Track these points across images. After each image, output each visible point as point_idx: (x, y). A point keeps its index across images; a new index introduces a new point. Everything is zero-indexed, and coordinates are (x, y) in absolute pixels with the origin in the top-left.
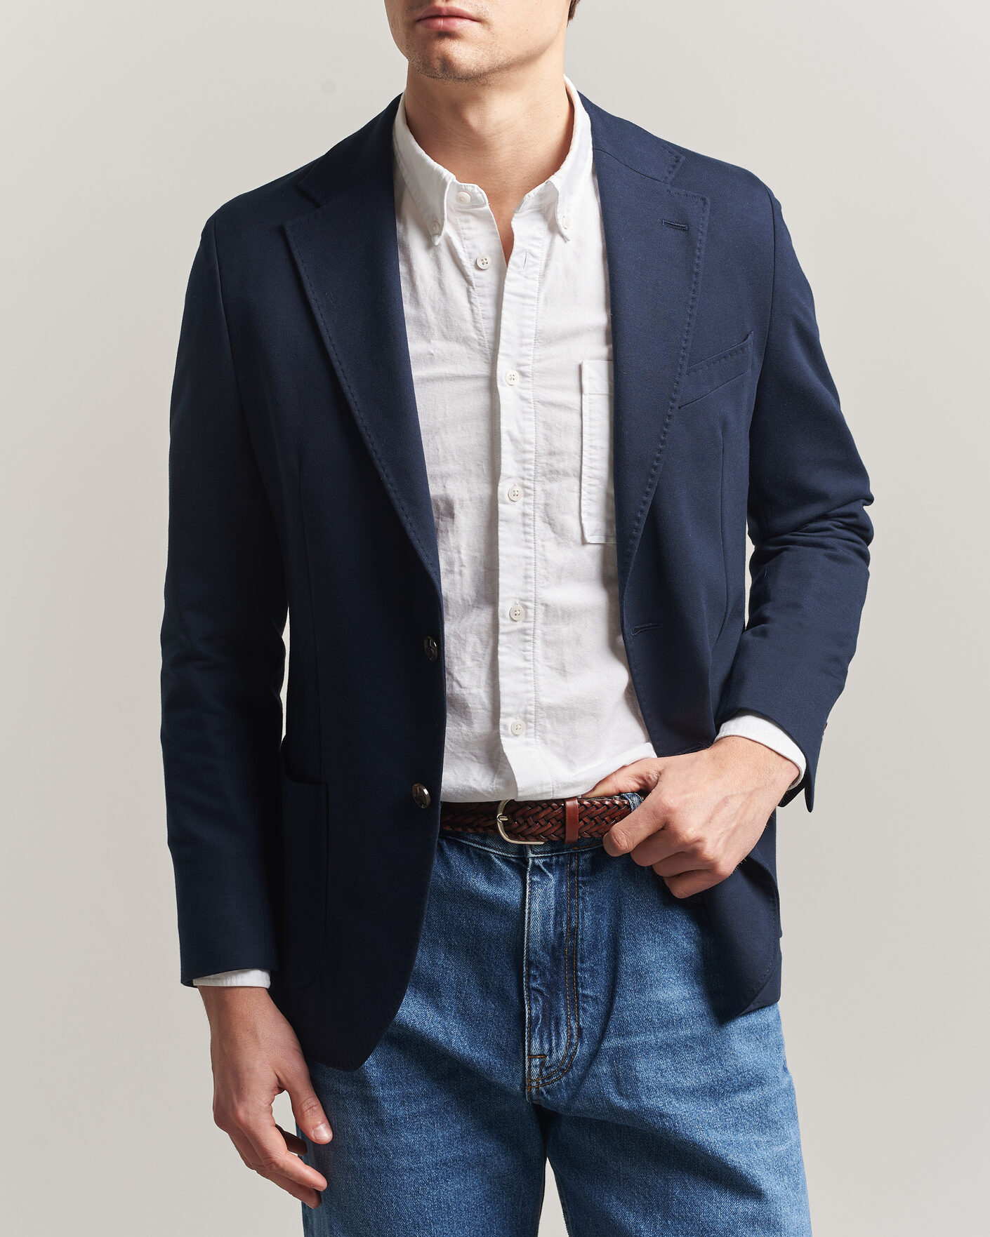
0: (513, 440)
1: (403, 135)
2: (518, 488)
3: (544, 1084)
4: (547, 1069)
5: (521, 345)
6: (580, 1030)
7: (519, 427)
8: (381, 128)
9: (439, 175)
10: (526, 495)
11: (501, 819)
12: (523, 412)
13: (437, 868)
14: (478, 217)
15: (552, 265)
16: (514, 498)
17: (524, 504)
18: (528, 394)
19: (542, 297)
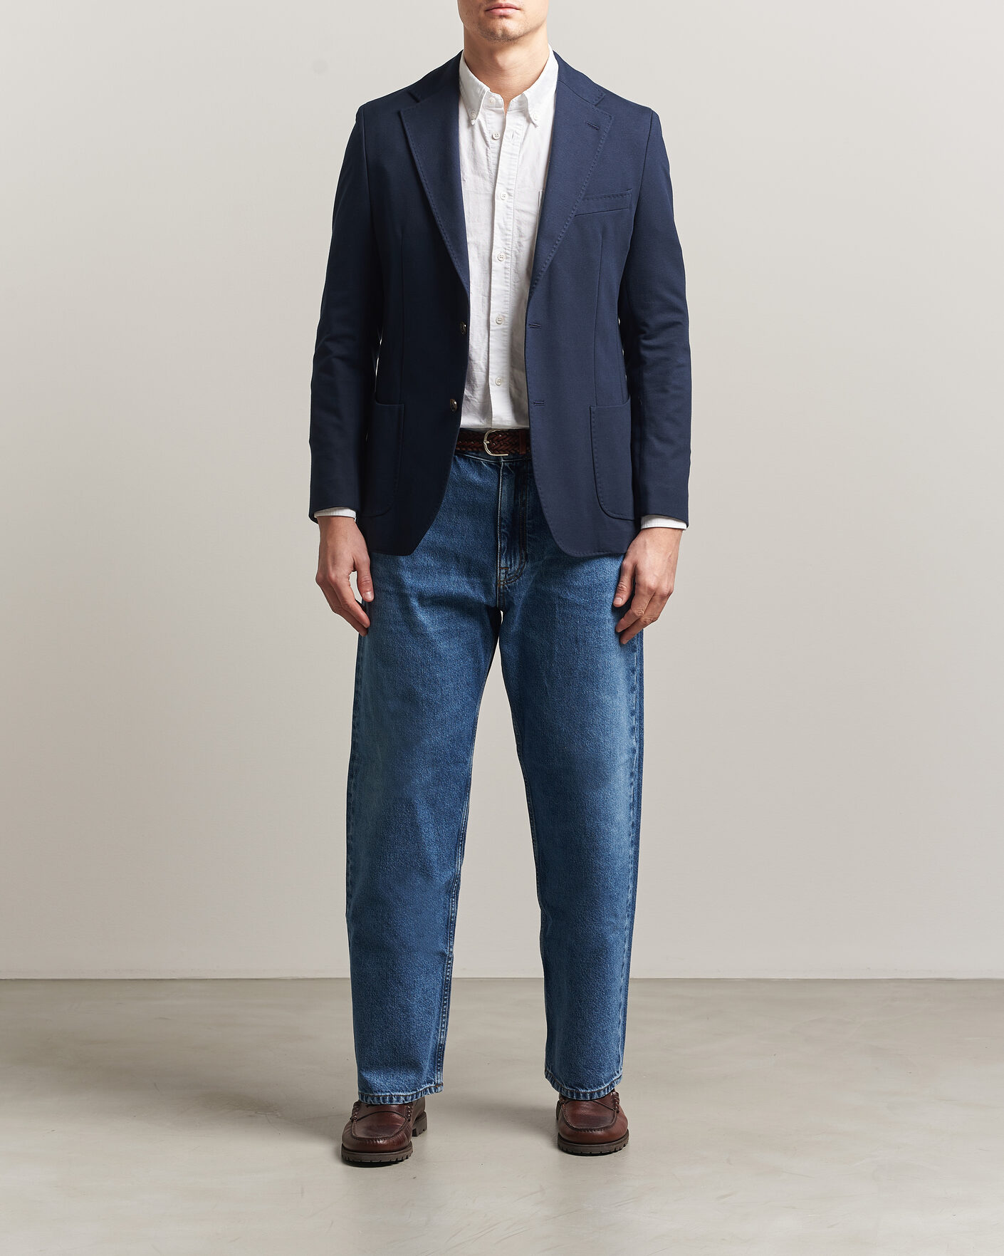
0: (500, 228)
1: (463, 68)
2: (503, 254)
3: (507, 583)
4: (509, 575)
5: (509, 179)
6: (526, 555)
7: (504, 222)
8: (453, 65)
9: (482, 88)
10: (507, 258)
11: (486, 443)
12: (507, 214)
13: (453, 469)
14: (497, 112)
15: (527, 139)
16: (501, 259)
17: (506, 262)
18: (511, 205)
19: (521, 155)
